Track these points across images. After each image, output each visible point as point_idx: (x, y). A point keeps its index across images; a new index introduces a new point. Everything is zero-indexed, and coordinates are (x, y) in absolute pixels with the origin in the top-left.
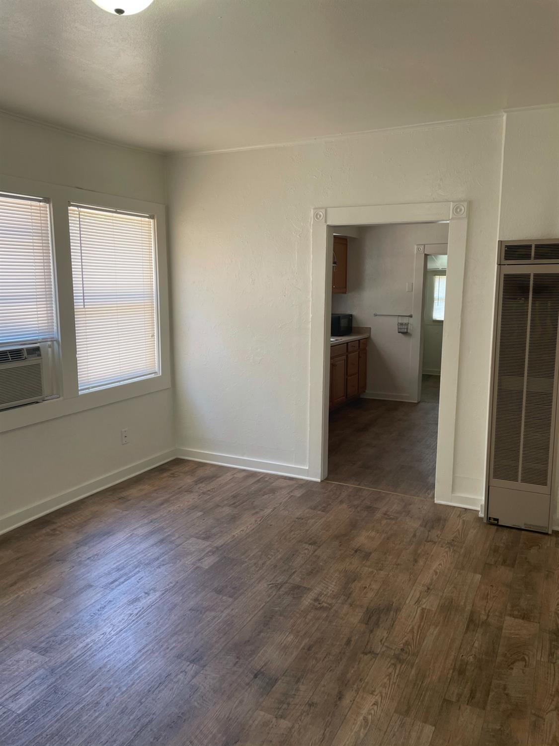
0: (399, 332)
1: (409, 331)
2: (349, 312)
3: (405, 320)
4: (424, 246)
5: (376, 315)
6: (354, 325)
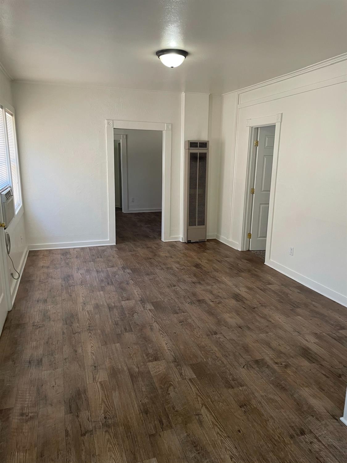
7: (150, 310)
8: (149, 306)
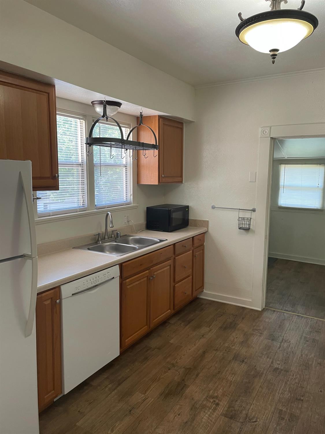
0: (240, 228)
1: (251, 227)
2: (185, 203)
3: (247, 215)
4: (270, 128)
5: (213, 207)
6: (191, 217)
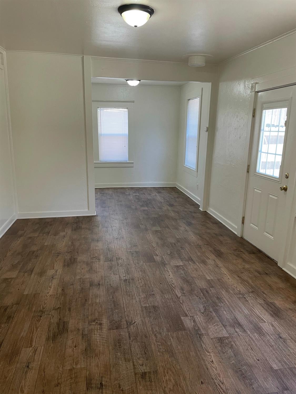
7: (157, 256)
8: (158, 259)
